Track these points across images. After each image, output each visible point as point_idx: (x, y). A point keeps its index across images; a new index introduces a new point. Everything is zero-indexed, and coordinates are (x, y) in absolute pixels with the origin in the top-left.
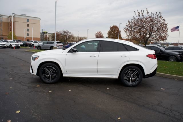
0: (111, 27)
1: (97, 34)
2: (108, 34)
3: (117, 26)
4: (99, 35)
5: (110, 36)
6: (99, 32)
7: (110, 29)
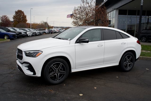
0: (16, 11)
1: (2, 18)
2: (14, 18)
3: (22, 11)
4: (5, 19)
5: (15, 20)
6: (5, 16)
7: (15, 13)
